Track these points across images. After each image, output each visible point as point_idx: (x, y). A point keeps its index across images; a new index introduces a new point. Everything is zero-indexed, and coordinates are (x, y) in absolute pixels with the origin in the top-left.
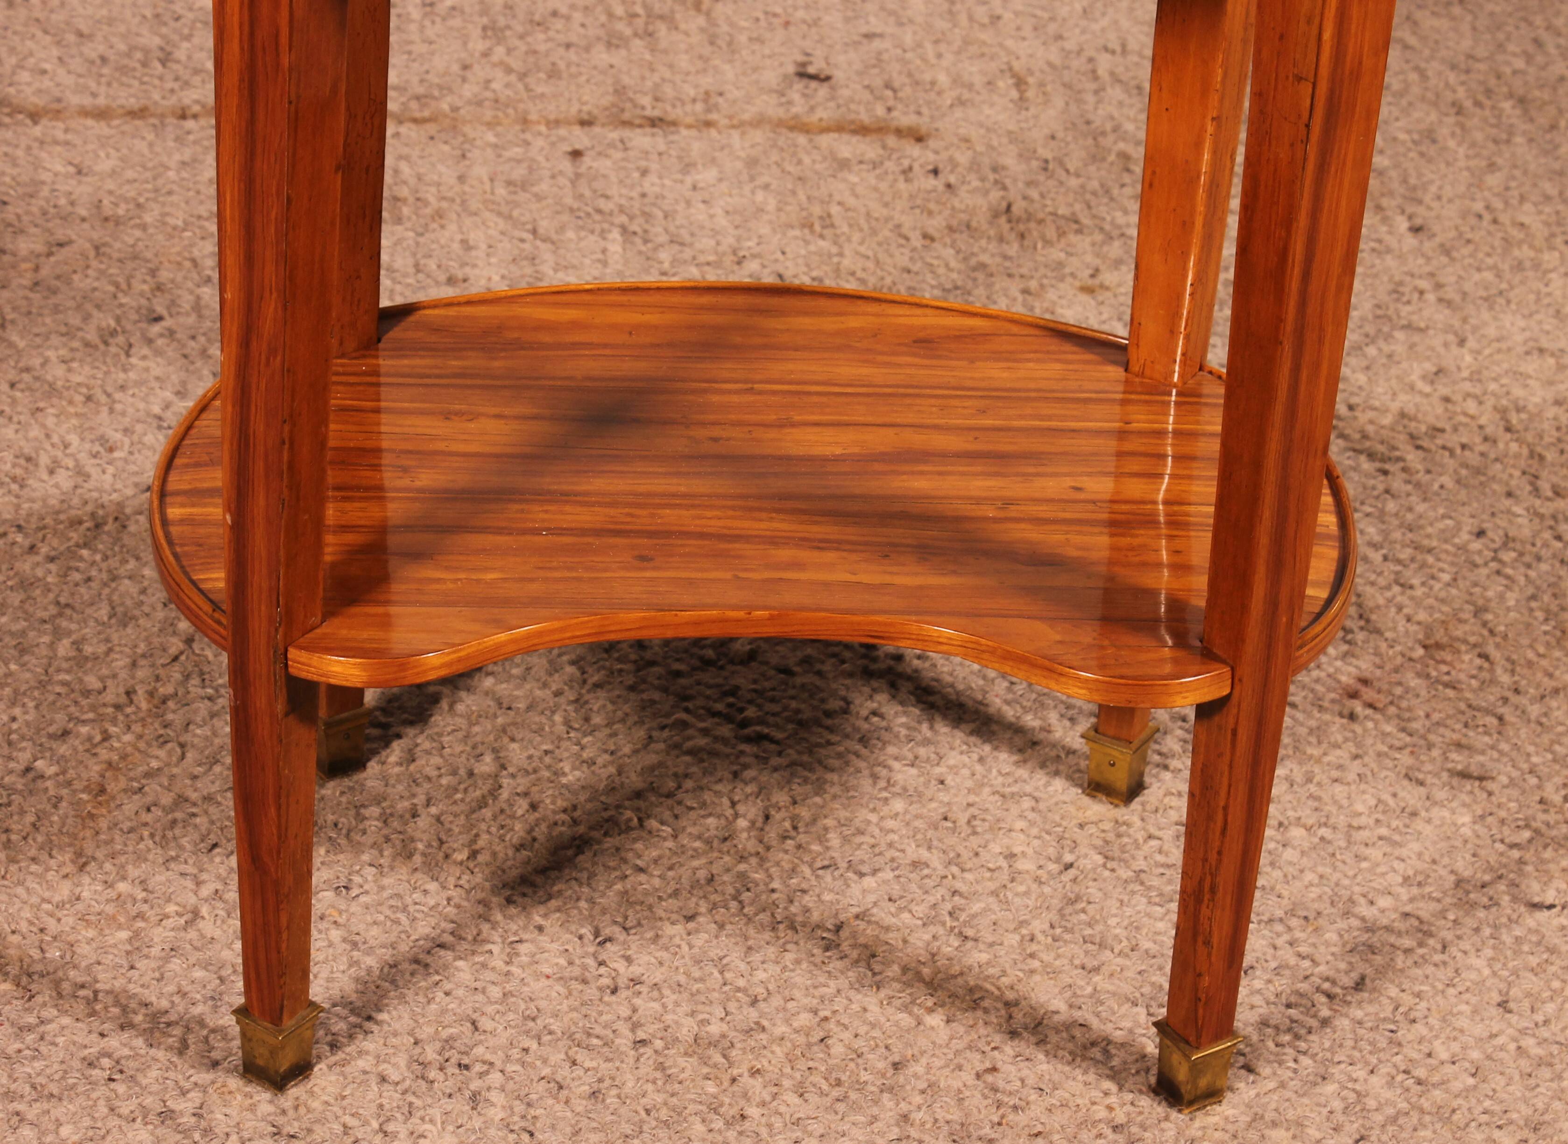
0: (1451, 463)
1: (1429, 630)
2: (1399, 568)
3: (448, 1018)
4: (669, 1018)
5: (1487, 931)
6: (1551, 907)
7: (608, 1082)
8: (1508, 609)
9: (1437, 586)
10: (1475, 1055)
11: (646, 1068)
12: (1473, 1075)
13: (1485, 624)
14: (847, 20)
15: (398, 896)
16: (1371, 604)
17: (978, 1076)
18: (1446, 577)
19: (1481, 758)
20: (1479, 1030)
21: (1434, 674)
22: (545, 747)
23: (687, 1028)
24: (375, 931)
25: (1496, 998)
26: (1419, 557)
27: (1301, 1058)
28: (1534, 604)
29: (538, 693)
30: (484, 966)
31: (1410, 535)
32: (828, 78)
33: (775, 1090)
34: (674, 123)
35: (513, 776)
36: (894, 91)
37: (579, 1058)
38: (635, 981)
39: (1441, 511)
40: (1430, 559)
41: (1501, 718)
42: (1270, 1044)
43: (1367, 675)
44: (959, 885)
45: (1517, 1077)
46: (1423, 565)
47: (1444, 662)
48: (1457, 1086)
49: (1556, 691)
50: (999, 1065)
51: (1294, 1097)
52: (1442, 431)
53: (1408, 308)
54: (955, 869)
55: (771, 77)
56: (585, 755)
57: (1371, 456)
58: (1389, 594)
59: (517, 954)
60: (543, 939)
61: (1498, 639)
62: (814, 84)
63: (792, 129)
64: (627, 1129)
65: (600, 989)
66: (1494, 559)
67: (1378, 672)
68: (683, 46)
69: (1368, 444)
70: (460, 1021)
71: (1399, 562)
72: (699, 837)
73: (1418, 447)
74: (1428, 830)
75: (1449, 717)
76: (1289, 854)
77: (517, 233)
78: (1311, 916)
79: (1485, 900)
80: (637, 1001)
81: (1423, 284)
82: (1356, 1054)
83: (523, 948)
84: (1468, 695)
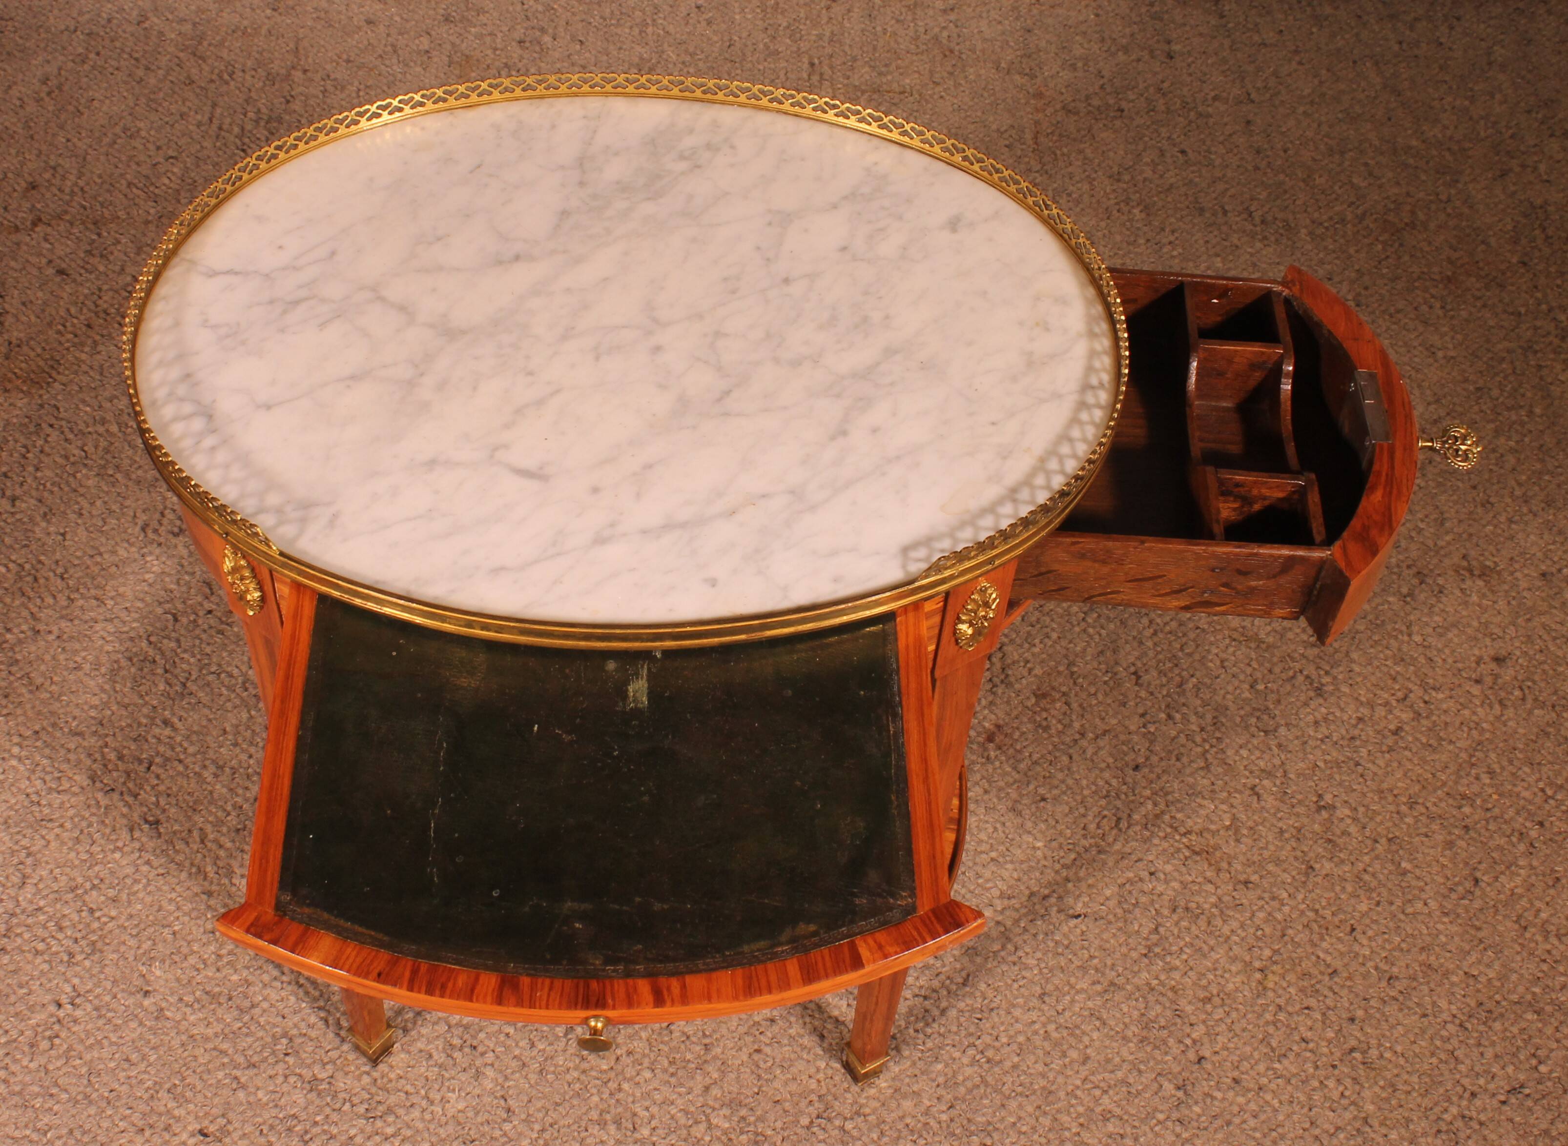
1: (1040, 681)
5: (1041, 937)
6: (1078, 916)
8: (1086, 663)
9: (1049, 644)
10: (1021, 1038)
12: (1018, 1055)
13: (1072, 676)
17: (750, 1055)
20: (1026, 1018)
21: (1038, 719)
25: (1039, 992)
27: (927, 1042)
28: (1101, 659)
41: (1070, 758)
42: (912, 1031)
43: (1000, 721)
45: (1041, 1056)
47: (1045, 710)
48: (1008, 1064)
49: (1105, 732)
50: (762, 1046)
51: (919, 1074)
61: (1077, 689)
67: (1007, 719)
74: (1018, 853)
79: (1043, 911)
82: (957, 1038)
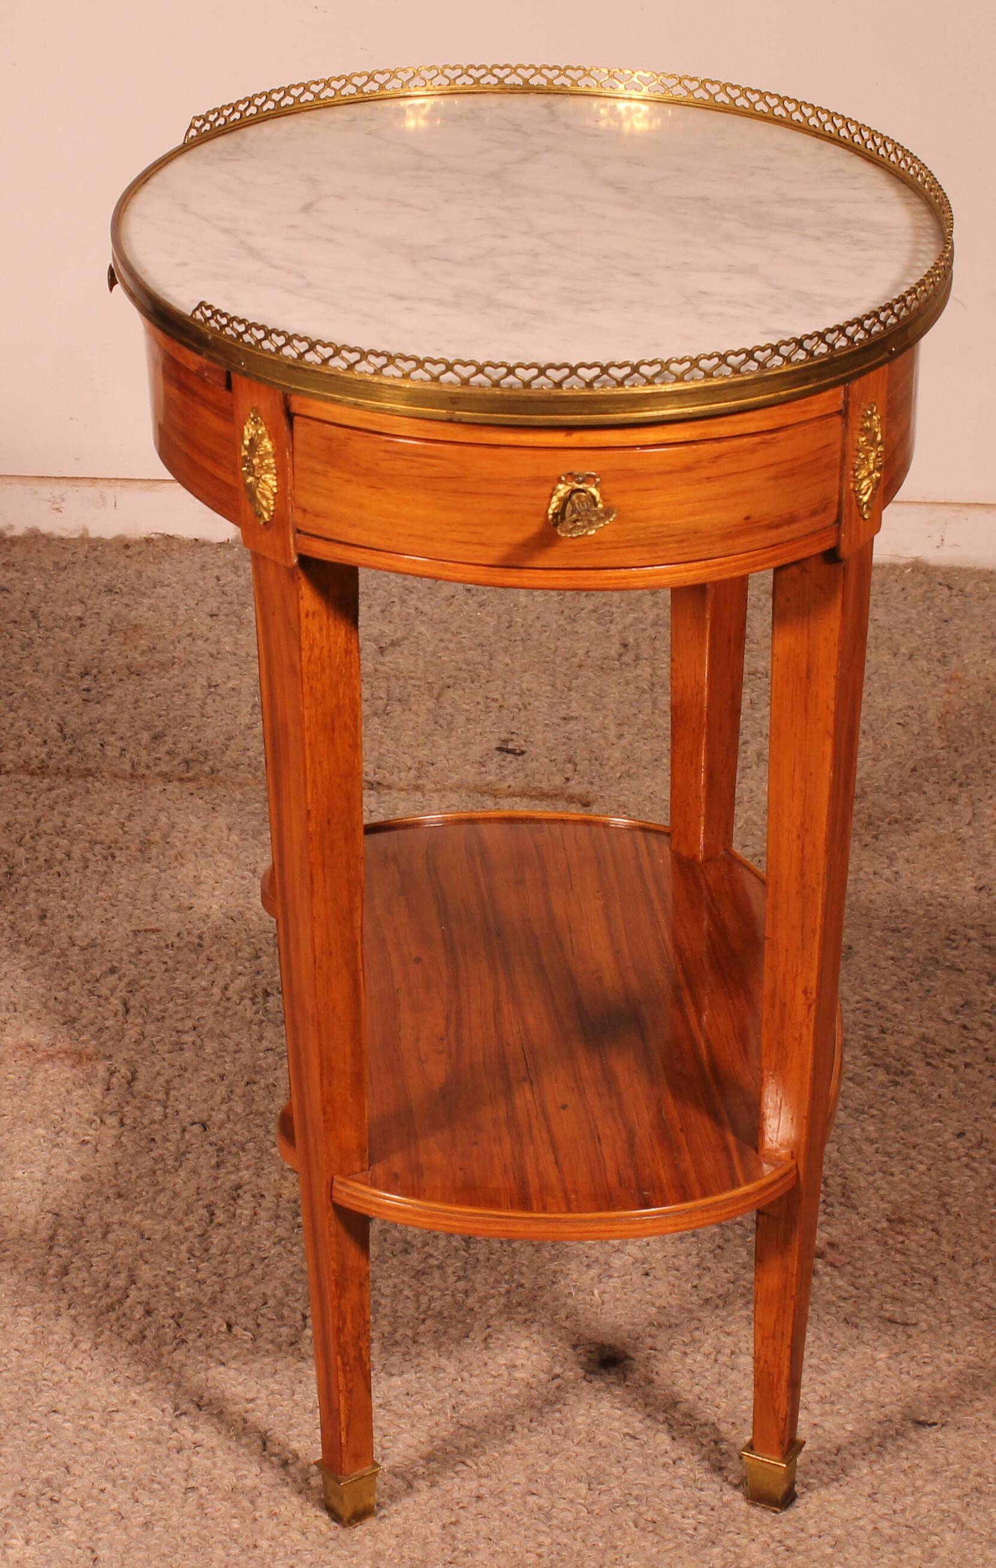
0: (952, 1077)
1: (897, 1207)
2: (885, 1159)
3: (50, 1463)
4: (216, 1472)
6: (935, 1424)
7: (158, 1516)
8: (967, 1195)
9: (913, 1174)
10: (838, 1532)
11: (191, 1507)
12: (833, 1547)
13: (944, 1205)
14: (552, 706)
15: (32, 1373)
16: (853, 1185)
17: (444, 1527)
18: (922, 1168)
19: (908, 1309)
20: (847, 1513)
21: (891, 1242)
22: (169, 1269)
23: (228, 1480)
24: (8, 1399)
25: (868, 1490)
26: (905, 1151)
27: (700, 1527)
28: (989, 1192)
29: (174, 1228)
30: (85, 1427)
31: (902, 1134)
32: (522, 753)
33: (285, 1528)
34: (389, 787)
35: (140, 1289)
36: (575, 764)
37: (141, 1498)
38: (197, 1445)
39: (934, 1116)
40: (913, 1153)
41: (935, 1279)
42: (678, 1517)
43: (836, 1240)
44: (466, 1387)
45: (867, 1548)
46: (908, 1157)
47: (901, 1233)
48: (816, 1554)
50: (462, 1520)
51: (685, 1555)
52: (953, 1052)
53: (955, 952)
54: (465, 1374)
55: (476, 752)
56: (199, 1276)
57: (887, 1069)
58: (871, 1179)
59: (112, 1420)
60: (134, 1411)
61: (952, 1218)
62: (510, 757)
63: (483, 793)
64: (165, 1550)
65: (168, 1448)
66: (967, 1155)
67: (845, 1239)
68: (411, 724)
69: (888, 1060)
70: (57, 1467)
71: (888, 1154)
72: (272, 1342)
73: (928, 1064)
74: (851, 1362)
75: (894, 1276)
76: (734, 1376)
77: (239, 872)
78: (738, 1422)
80: (194, 1459)
81: (972, 933)
82: (744, 1526)
83: (118, 1417)
84: (913, 1260)
